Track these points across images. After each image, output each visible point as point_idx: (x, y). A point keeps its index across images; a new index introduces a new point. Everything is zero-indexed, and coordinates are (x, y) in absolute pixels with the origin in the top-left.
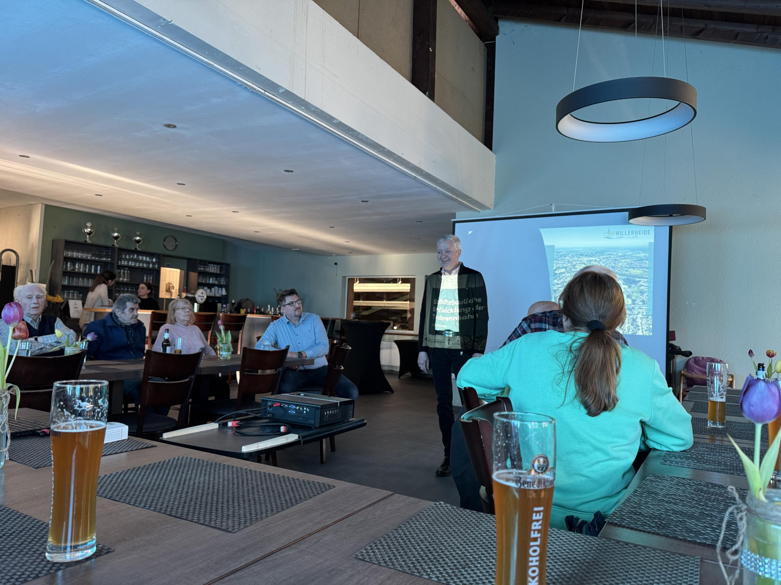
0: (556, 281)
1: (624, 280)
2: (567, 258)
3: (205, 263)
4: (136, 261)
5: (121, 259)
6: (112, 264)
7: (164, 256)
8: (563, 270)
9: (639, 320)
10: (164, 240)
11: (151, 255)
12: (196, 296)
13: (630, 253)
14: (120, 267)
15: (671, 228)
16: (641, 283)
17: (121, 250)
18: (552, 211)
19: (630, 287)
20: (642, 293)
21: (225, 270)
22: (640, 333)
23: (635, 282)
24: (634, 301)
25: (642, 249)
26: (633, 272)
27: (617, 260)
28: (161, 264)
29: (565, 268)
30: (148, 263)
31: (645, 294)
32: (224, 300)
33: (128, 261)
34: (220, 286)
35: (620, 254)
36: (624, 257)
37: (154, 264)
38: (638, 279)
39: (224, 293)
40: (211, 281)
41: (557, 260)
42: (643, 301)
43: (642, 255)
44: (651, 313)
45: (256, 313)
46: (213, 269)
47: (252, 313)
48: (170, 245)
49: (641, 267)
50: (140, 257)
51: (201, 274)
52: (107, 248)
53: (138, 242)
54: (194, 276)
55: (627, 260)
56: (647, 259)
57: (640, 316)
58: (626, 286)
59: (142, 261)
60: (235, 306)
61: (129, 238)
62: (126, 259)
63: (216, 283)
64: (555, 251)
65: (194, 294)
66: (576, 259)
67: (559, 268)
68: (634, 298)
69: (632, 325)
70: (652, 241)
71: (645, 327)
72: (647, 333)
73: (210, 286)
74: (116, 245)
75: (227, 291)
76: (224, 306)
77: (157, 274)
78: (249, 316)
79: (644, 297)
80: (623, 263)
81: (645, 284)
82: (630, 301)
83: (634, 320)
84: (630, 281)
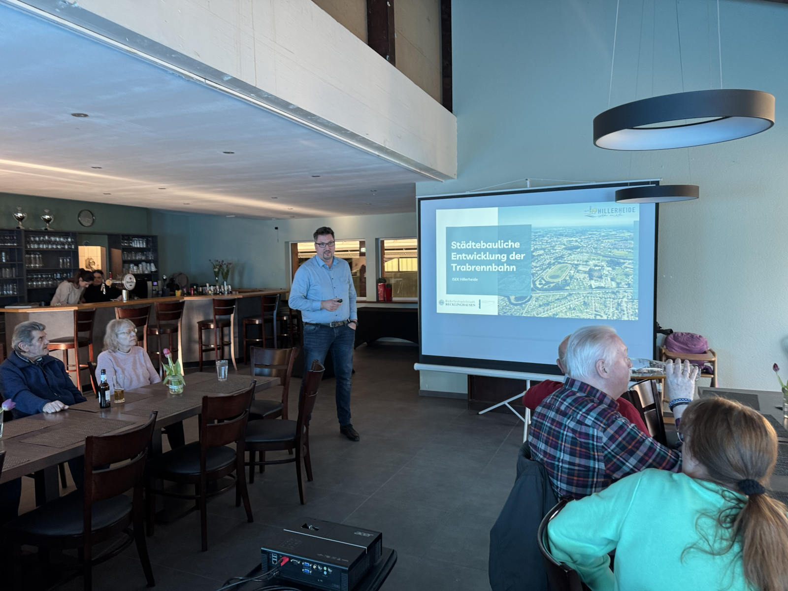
1: (607, 262)
2: (546, 238)
3: (129, 237)
4: (49, 242)
5: (29, 242)
6: (19, 250)
7: (81, 233)
8: (541, 252)
9: (624, 304)
10: (79, 216)
12: (124, 282)
13: (613, 233)
14: (29, 252)
15: (657, 205)
16: (626, 265)
17: (28, 233)
19: (614, 269)
21: (152, 242)
22: (625, 318)
23: (619, 264)
24: (618, 284)
25: (627, 229)
26: (617, 253)
27: (599, 240)
28: (77, 244)
31: (630, 277)
32: (153, 276)
35: (603, 234)
36: (607, 236)
38: (622, 261)
39: (153, 269)
41: (534, 240)
42: (629, 285)
43: (627, 234)
44: (637, 297)
45: (194, 295)
46: (138, 244)
47: (189, 294)
48: (87, 222)
49: (626, 248)
51: (124, 249)
52: (11, 231)
53: (48, 221)
54: (117, 253)
55: (610, 241)
56: (632, 239)
57: (625, 299)
58: (610, 269)
59: (55, 243)
61: (36, 217)
62: (36, 242)
63: (143, 258)
64: (532, 230)
65: (122, 280)
66: (555, 239)
67: (536, 249)
68: (618, 281)
69: (617, 309)
70: (638, 219)
71: (631, 312)
73: (137, 263)
74: (21, 227)
75: (156, 266)
76: (155, 283)
79: (630, 280)
80: (606, 243)
81: (630, 266)
82: (614, 284)
83: (619, 304)
84: (614, 263)
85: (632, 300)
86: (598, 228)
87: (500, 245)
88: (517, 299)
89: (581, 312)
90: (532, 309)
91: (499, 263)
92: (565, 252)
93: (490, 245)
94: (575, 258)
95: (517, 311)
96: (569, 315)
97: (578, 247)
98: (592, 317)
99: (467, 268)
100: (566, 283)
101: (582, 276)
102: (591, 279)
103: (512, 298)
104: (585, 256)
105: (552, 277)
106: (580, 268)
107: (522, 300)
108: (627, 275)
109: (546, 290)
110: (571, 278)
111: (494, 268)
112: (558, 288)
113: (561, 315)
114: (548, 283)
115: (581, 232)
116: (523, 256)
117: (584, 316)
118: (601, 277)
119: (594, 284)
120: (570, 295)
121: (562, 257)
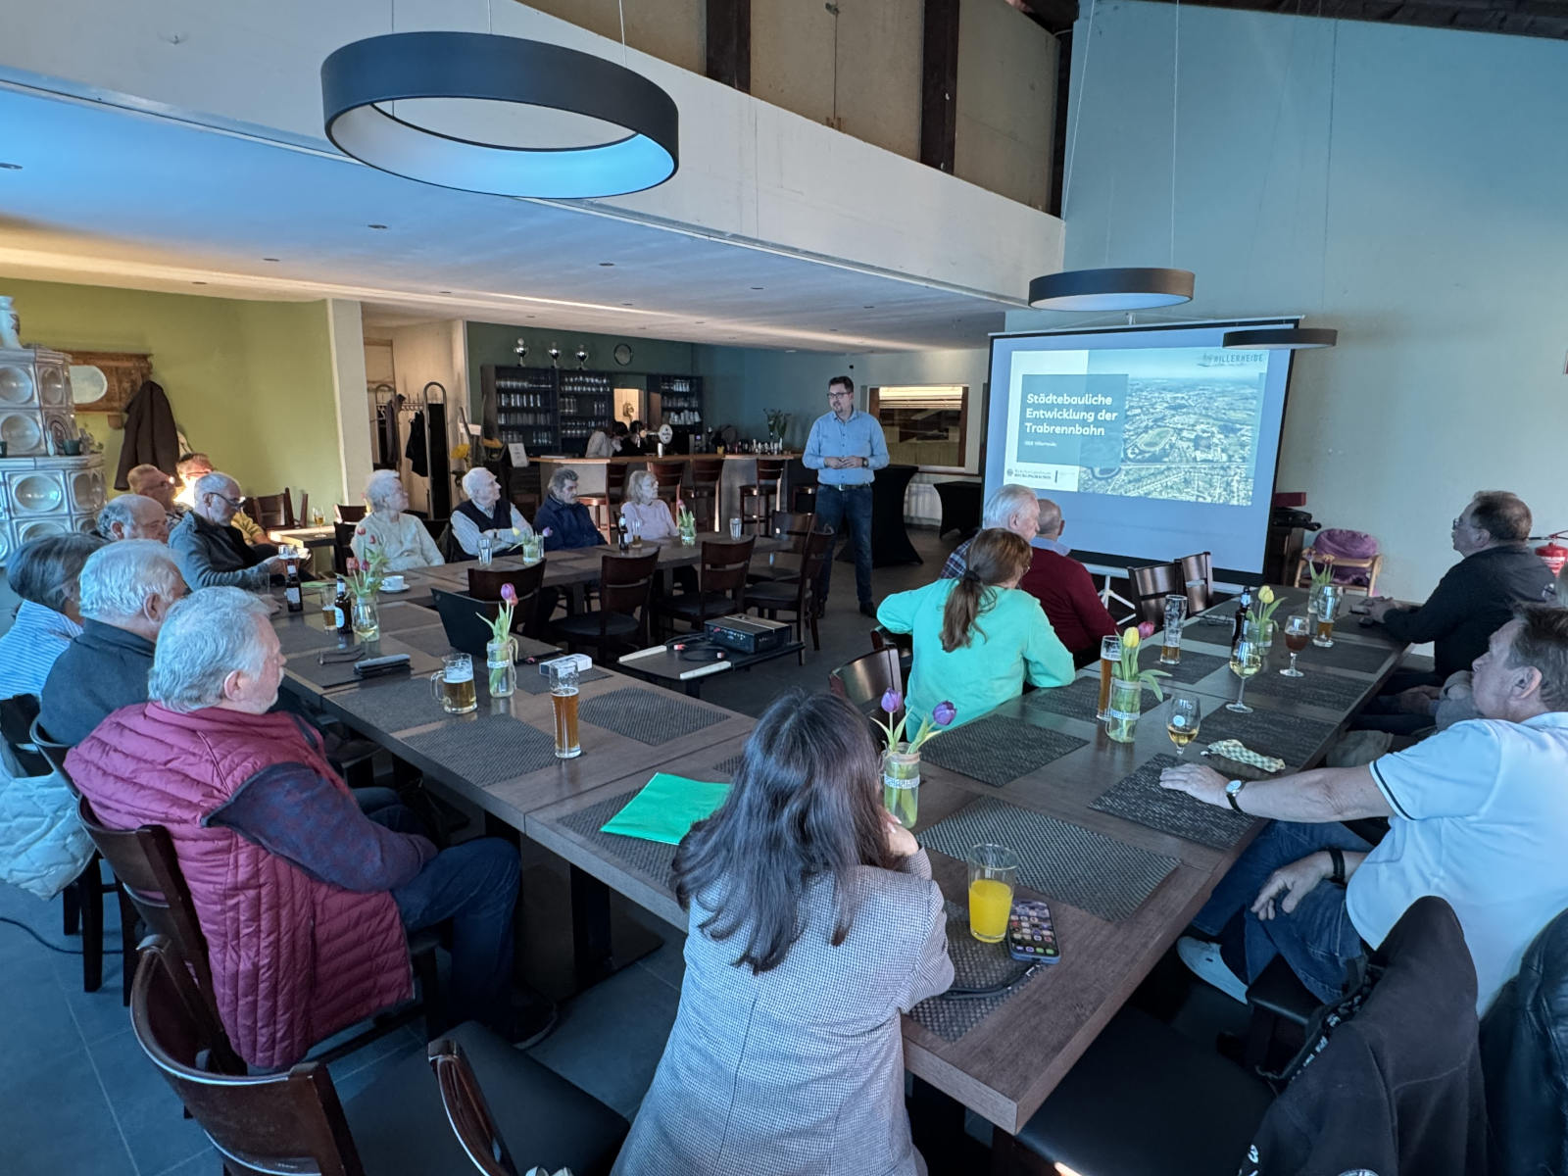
0: (1127, 426)
1: (1220, 427)
2: (1145, 393)
3: (670, 379)
4: (583, 384)
5: (563, 384)
6: (554, 393)
7: (617, 373)
8: (1138, 411)
9: (1235, 484)
10: (615, 351)
11: (600, 375)
12: (660, 434)
13: (1231, 389)
14: (564, 395)
15: (1293, 352)
16: (1242, 432)
17: (564, 373)
18: (1127, 323)
19: (1226, 437)
20: (1243, 446)
21: (697, 384)
22: (1234, 502)
23: (1235, 431)
24: (1230, 457)
25: (1249, 383)
26: (1232, 415)
27: (1211, 398)
28: (613, 385)
29: (1141, 408)
30: (598, 386)
31: (1247, 448)
32: (696, 429)
33: (573, 384)
34: (692, 410)
35: (1217, 389)
36: (1223, 394)
37: (604, 386)
38: (1238, 426)
39: (697, 419)
40: (681, 404)
41: (1130, 395)
42: (1243, 458)
43: (1248, 391)
44: (1252, 475)
45: (739, 453)
46: (680, 387)
47: (733, 452)
48: (624, 358)
49: (1245, 409)
50: (587, 380)
51: (664, 394)
52: (546, 371)
53: (583, 358)
54: (656, 397)
55: (1226, 399)
56: (1255, 398)
57: (1237, 478)
58: (1222, 436)
59: (590, 385)
60: (713, 436)
61: (570, 353)
62: (570, 384)
63: (686, 405)
64: (1129, 382)
65: (657, 431)
66: (1156, 395)
67: (1131, 407)
68: (1231, 453)
69: (1225, 490)
70: (1265, 370)
71: (1242, 494)
72: (1244, 503)
73: (678, 411)
74: (556, 366)
75: (701, 416)
76: (698, 437)
77: (610, 399)
78: (728, 457)
79: (1246, 452)
80: (1220, 402)
81: (1248, 434)
82: (1225, 457)
83: (1228, 484)
84: (1228, 429)
85: (1246, 479)
86: (1211, 382)
87: (1087, 400)
88: (1102, 472)
89: (1180, 491)
90: (1120, 485)
91: (1084, 423)
92: (1167, 412)
93: (1075, 400)
94: (1179, 420)
95: (1099, 487)
96: (1164, 496)
97: (1185, 407)
98: (1193, 499)
99: (1044, 429)
100: (1165, 453)
101: (1185, 445)
102: (1196, 449)
103: (1097, 470)
104: (1192, 419)
105: (1149, 444)
106: (1185, 434)
107: (1108, 473)
109: (1139, 461)
110: (1172, 446)
111: (1078, 430)
112: (1155, 459)
113: (1155, 495)
114: (1142, 452)
115: (1190, 386)
116: (1115, 415)
117: (1184, 497)
118: (1209, 447)
119: (1199, 455)
120: (1169, 469)
121: (1163, 418)
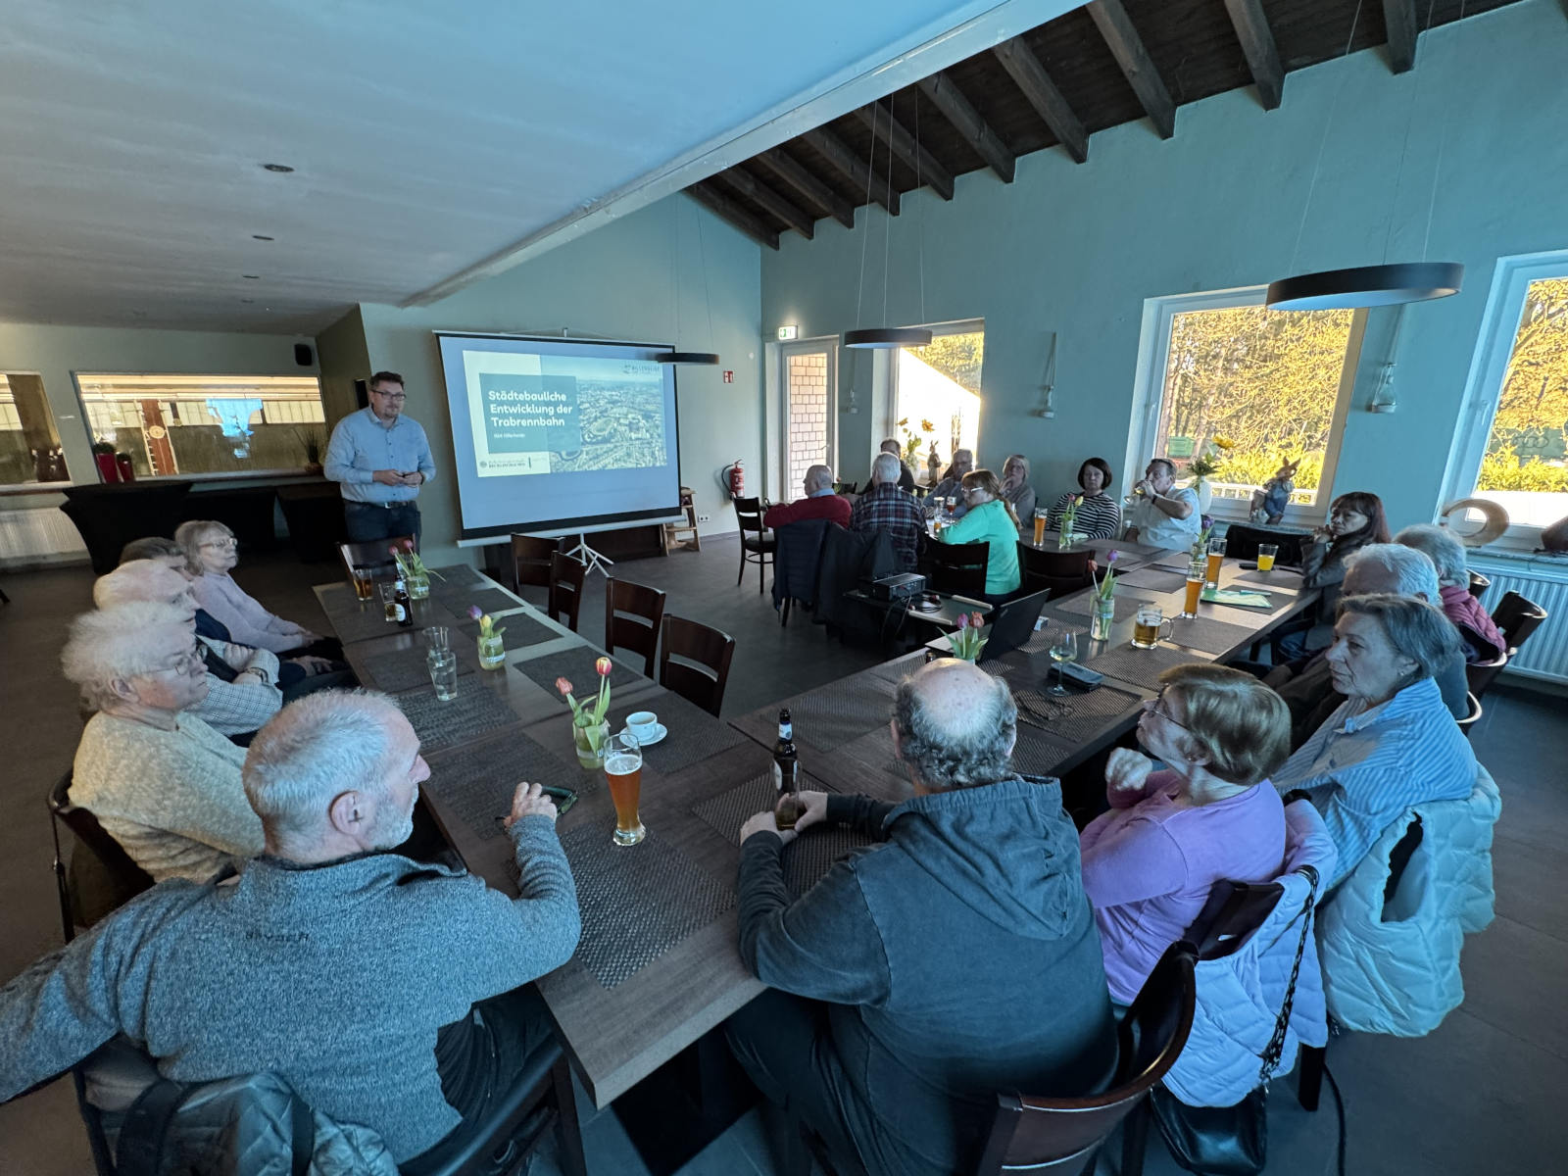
0: (581, 417)
1: (642, 415)
2: (590, 392)
8: (587, 405)
9: (656, 452)
13: (644, 389)
16: (656, 418)
18: (563, 336)
19: (647, 422)
22: (658, 464)
23: (651, 417)
24: (651, 435)
25: (655, 386)
26: (649, 407)
27: (634, 395)
29: (589, 403)
31: (659, 428)
35: (636, 389)
36: (641, 393)
38: (653, 414)
41: (580, 393)
43: (655, 391)
44: (665, 445)
49: (654, 403)
55: (643, 396)
56: (658, 395)
57: (657, 448)
58: (644, 422)
64: (577, 383)
66: (598, 393)
67: (582, 403)
68: (651, 432)
69: (652, 457)
70: (662, 378)
71: (661, 459)
72: (663, 463)
79: (659, 431)
80: (639, 399)
81: (658, 418)
82: (648, 435)
83: (653, 453)
84: (647, 416)
85: (662, 449)
86: (633, 384)
87: (545, 397)
88: (568, 454)
89: (625, 461)
90: (583, 463)
91: (546, 416)
92: (609, 406)
93: (535, 397)
94: (616, 411)
95: (568, 467)
96: (616, 466)
97: (618, 402)
98: (634, 466)
99: (511, 422)
100: (612, 436)
101: (623, 428)
102: (631, 430)
103: (564, 453)
104: (625, 410)
105: (600, 430)
106: (622, 421)
107: (573, 455)
108: (657, 427)
109: (594, 443)
110: (615, 430)
111: (542, 422)
112: (605, 441)
113: (610, 467)
114: (595, 436)
115: (620, 387)
116: (569, 409)
117: (630, 466)
118: (638, 429)
119: (634, 436)
120: (616, 447)
121: (606, 411)
